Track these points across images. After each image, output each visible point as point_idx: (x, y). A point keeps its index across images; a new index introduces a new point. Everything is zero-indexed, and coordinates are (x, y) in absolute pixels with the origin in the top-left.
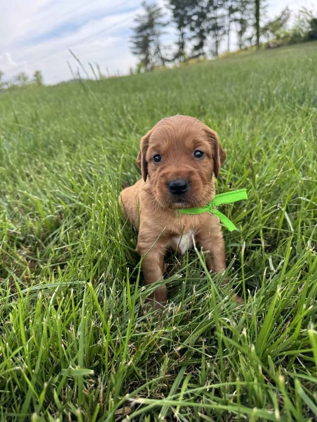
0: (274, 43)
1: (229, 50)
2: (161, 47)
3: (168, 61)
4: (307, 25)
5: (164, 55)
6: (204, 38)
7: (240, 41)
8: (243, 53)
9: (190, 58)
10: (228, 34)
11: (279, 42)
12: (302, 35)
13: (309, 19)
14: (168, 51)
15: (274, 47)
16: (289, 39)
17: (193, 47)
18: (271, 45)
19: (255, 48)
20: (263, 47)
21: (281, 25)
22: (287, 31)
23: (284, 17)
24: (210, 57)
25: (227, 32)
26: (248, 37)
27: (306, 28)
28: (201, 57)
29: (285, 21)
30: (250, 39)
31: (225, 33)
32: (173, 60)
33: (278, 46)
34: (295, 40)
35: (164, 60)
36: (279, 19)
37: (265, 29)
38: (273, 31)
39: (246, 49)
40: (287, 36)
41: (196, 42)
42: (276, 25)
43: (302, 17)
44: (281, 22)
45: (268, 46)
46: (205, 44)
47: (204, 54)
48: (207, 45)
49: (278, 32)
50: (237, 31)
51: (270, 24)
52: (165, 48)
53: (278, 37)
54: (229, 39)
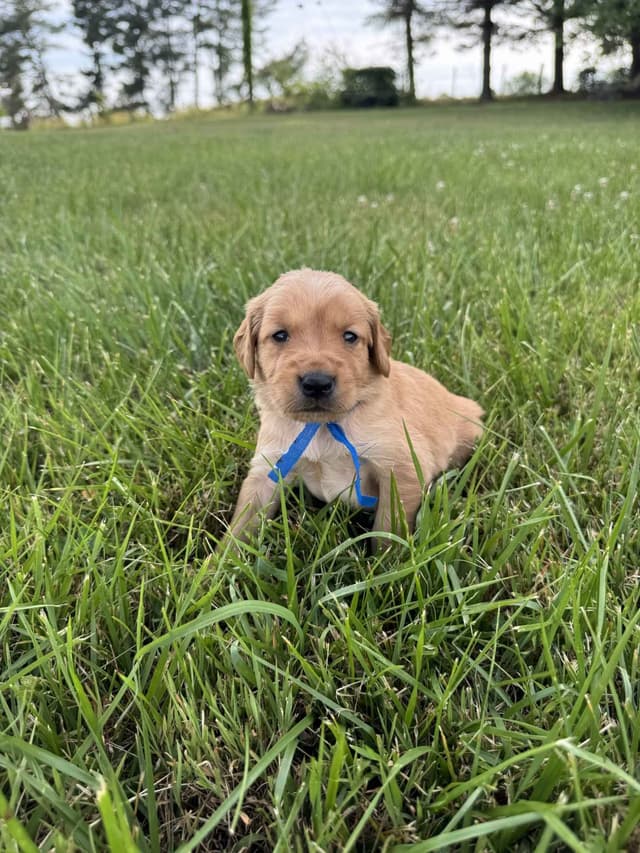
0: (282, 104)
1: (196, 104)
2: (49, 77)
3: (67, 109)
4: (339, 77)
5: (56, 96)
6: (145, 72)
7: (218, 88)
8: (224, 115)
9: (116, 110)
10: (195, 71)
11: (290, 103)
12: (331, 96)
13: (342, 67)
14: (65, 88)
15: (280, 112)
16: (307, 100)
17: (121, 87)
18: (276, 107)
19: (245, 108)
20: (261, 108)
21: (294, 71)
22: (304, 84)
23: (298, 57)
24: (159, 114)
25: (191, 67)
26: (233, 84)
27: (337, 84)
28: (141, 112)
29: (301, 63)
30: (238, 88)
31: (187, 68)
32: (79, 109)
33: (290, 111)
34: (316, 102)
35: (57, 107)
36: (290, 58)
37: (265, 74)
38: (280, 80)
39: (229, 107)
40: (302, 94)
41: (127, 77)
42: (284, 69)
43: (329, 61)
44: (293, 65)
45: (270, 109)
46: (147, 84)
47: (145, 104)
48: (151, 88)
49: (289, 83)
50: (211, 68)
51: (274, 64)
52: (60, 80)
53: (288, 93)
54: (197, 81)
